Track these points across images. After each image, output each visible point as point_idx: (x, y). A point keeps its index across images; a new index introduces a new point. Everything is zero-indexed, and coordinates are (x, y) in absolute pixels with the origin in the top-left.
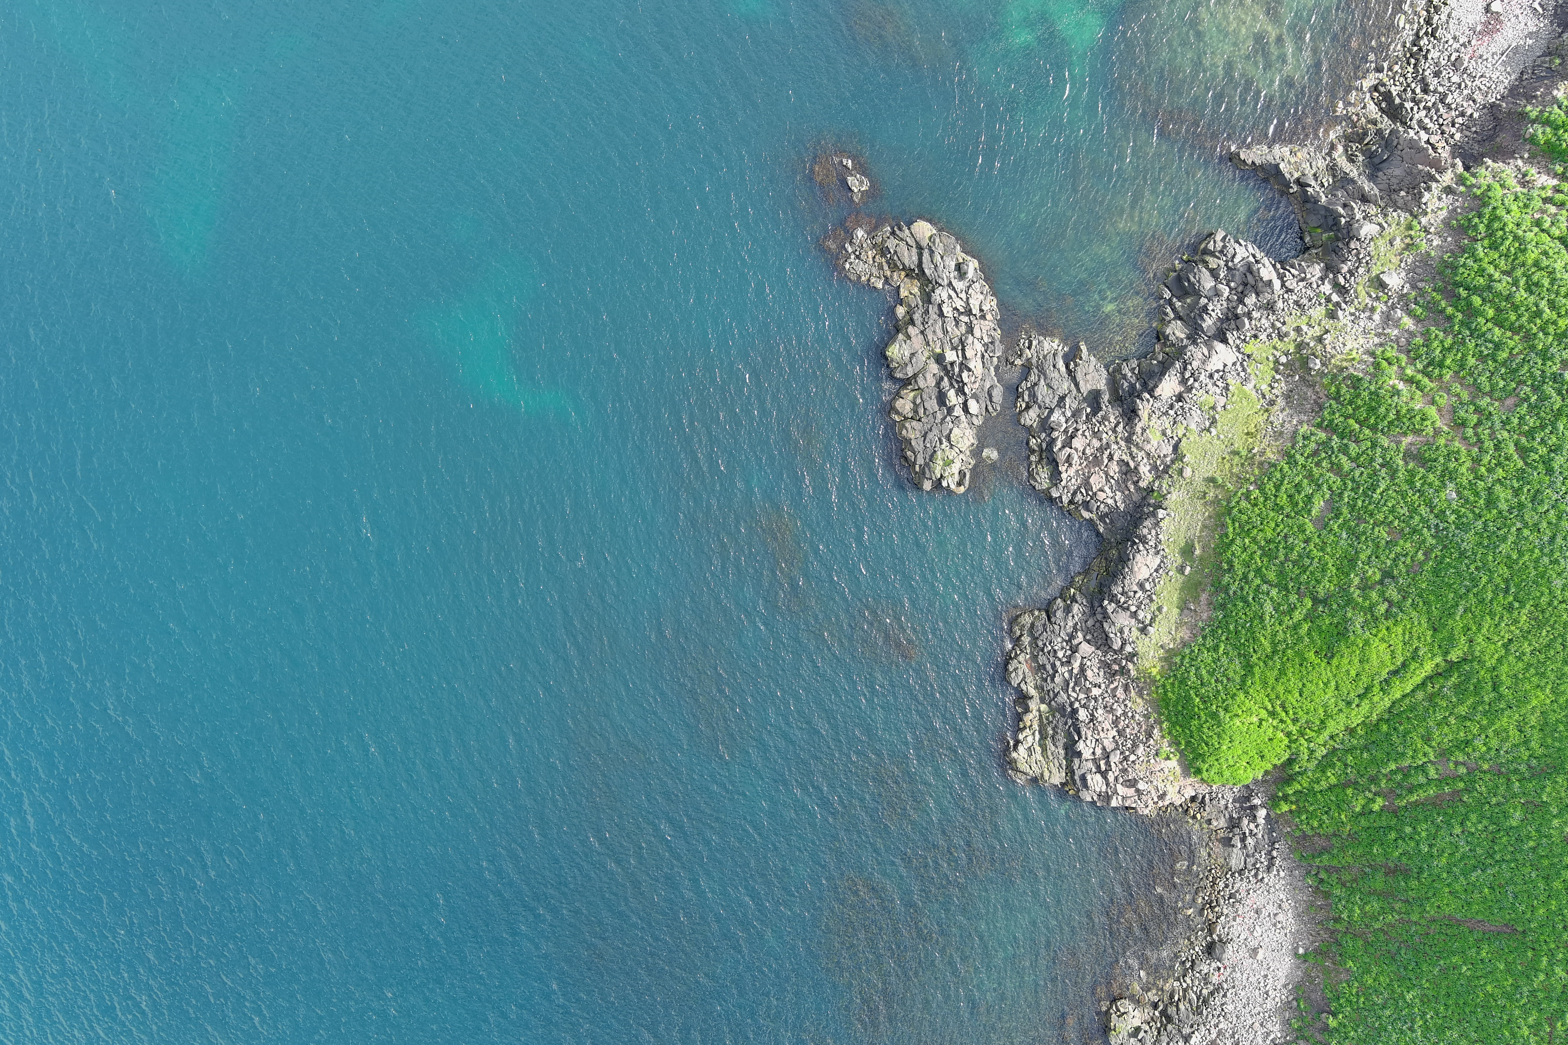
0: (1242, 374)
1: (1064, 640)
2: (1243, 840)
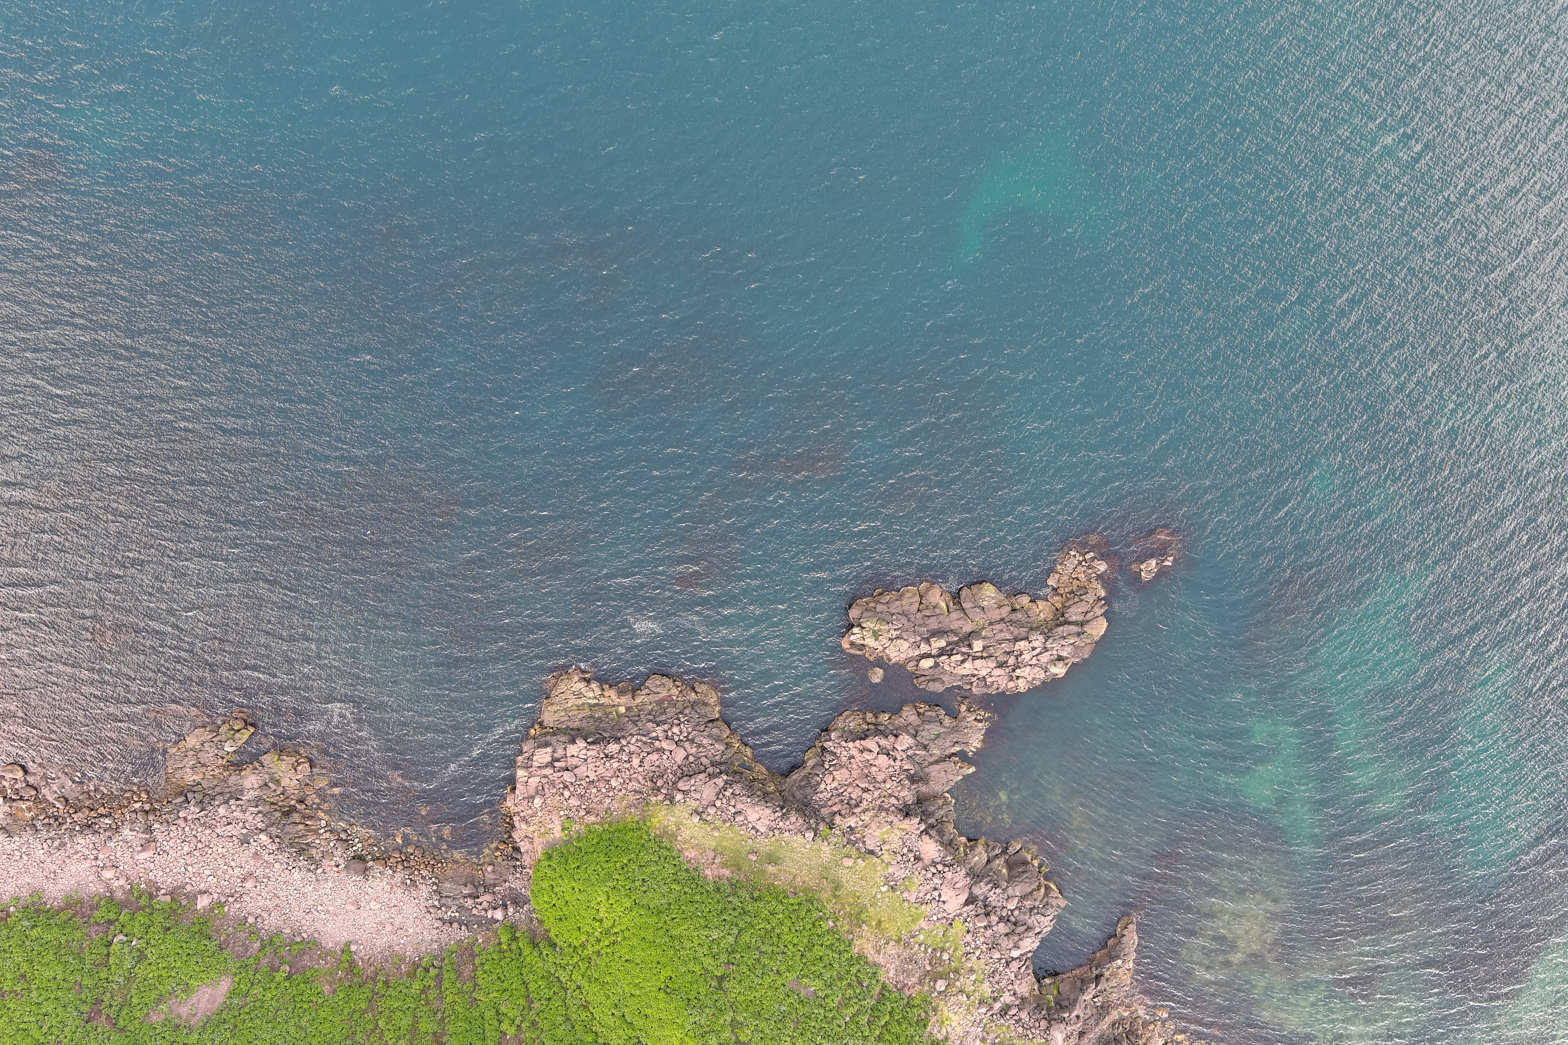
0: (935, 918)
1: (689, 733)
2: (470, 896)
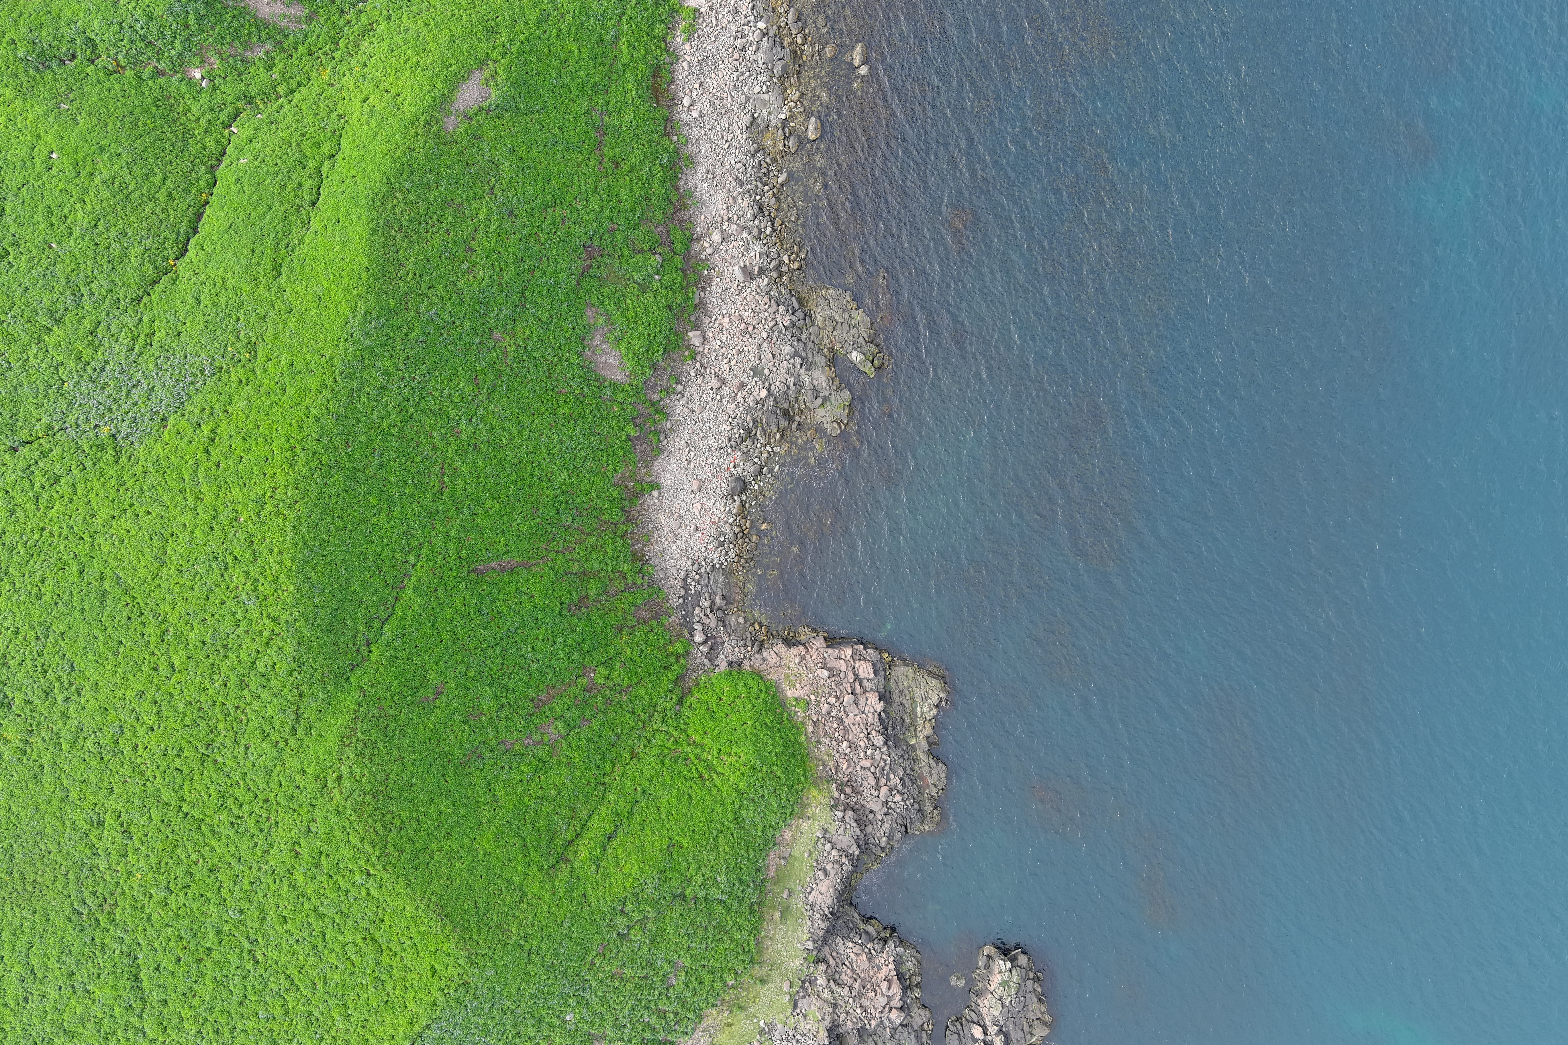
1: (893, 810)
2: (713, 602)
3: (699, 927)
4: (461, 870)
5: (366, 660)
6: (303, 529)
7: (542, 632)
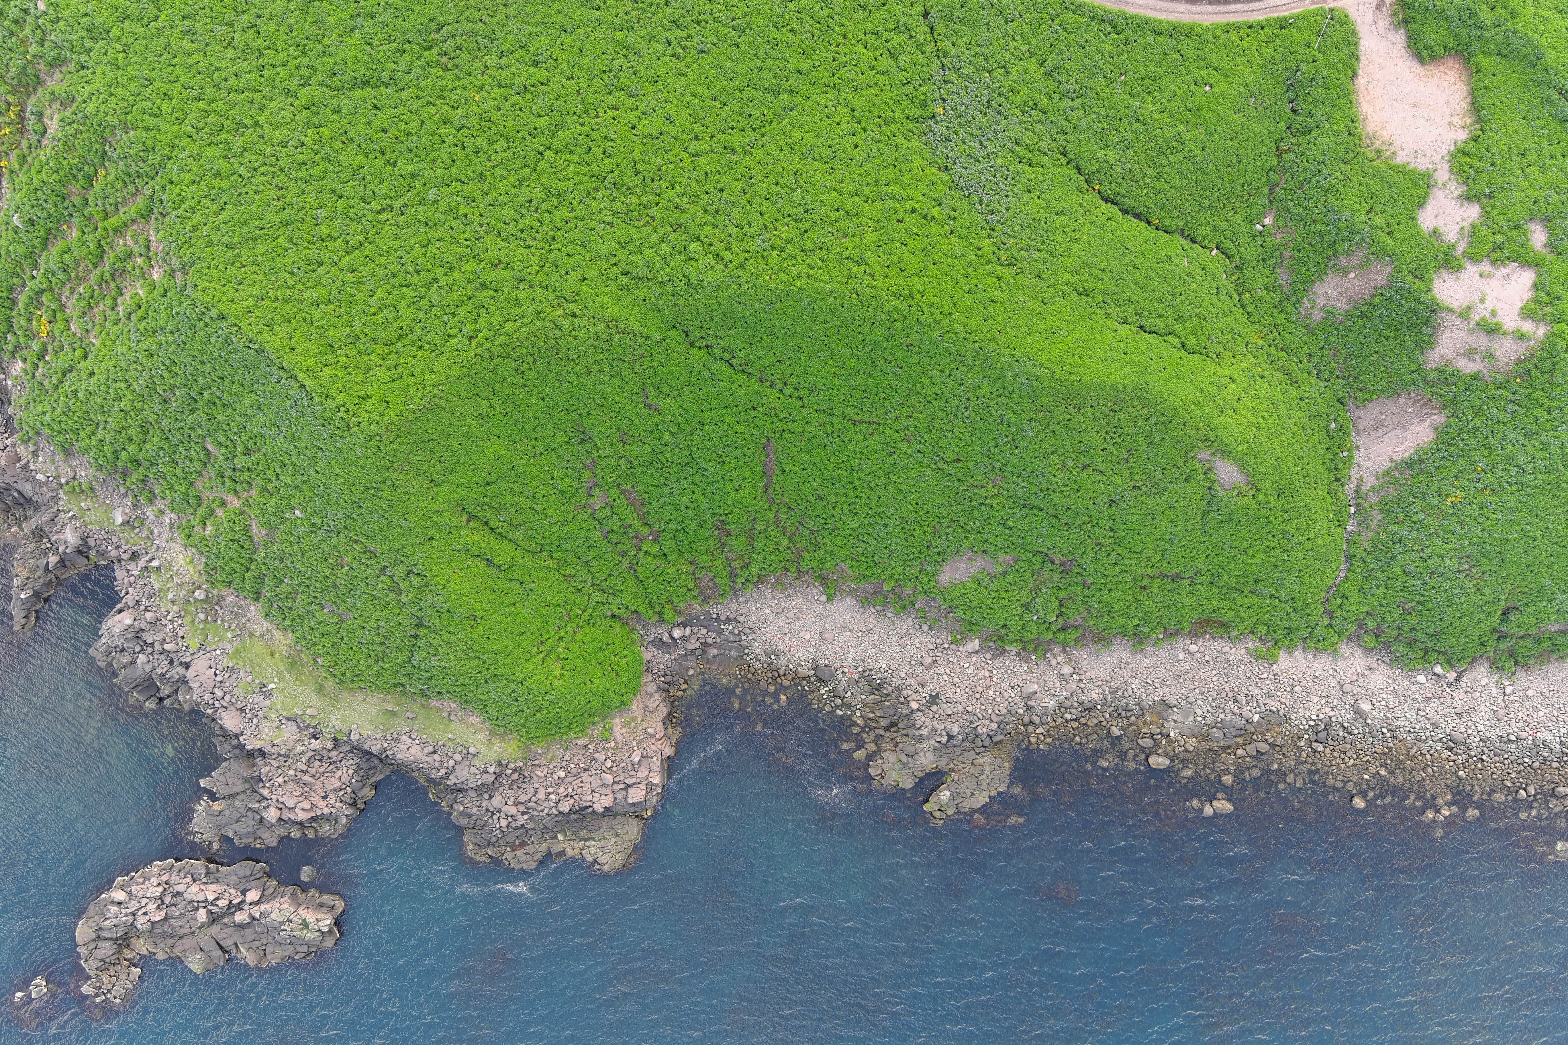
0: (218, 652)
1: (491, 819)
3: (385, 637)
4: (469, 427)
5: (692, 344)
6: (830, 300)
7: (701, 498)
